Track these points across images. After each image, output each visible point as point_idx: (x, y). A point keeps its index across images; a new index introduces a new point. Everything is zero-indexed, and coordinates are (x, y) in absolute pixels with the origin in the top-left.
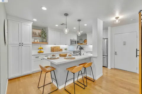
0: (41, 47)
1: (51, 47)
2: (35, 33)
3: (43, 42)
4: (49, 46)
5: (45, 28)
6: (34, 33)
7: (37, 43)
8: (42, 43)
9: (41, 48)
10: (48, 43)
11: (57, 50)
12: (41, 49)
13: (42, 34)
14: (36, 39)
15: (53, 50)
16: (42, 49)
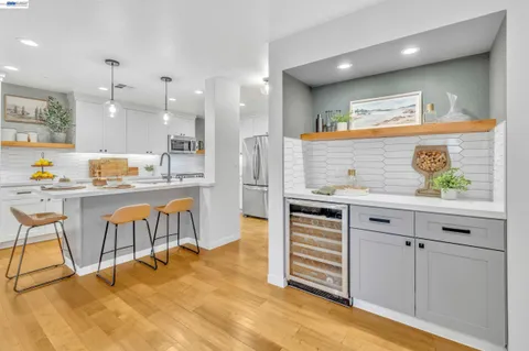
0: (47, 160)
1: (91, 162)
2: (20, 110)
3: (53, 140)
4: (81, 157)
5: (64, 95)
6: (16, 111)
7: (28, 145)
8: (51, 144)
9: (46, 163)
10: (74, 147)
11: (115, 171)
12: (42, 166)
13: (52, 113)
14: (25, 132)
15: (95, 169)
16: (50, 165)
